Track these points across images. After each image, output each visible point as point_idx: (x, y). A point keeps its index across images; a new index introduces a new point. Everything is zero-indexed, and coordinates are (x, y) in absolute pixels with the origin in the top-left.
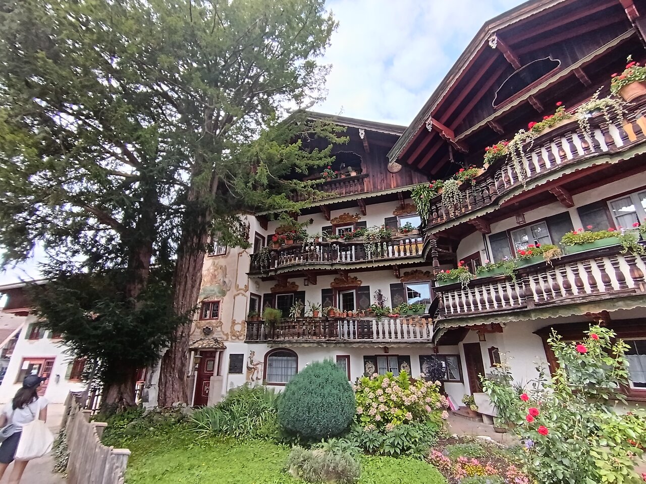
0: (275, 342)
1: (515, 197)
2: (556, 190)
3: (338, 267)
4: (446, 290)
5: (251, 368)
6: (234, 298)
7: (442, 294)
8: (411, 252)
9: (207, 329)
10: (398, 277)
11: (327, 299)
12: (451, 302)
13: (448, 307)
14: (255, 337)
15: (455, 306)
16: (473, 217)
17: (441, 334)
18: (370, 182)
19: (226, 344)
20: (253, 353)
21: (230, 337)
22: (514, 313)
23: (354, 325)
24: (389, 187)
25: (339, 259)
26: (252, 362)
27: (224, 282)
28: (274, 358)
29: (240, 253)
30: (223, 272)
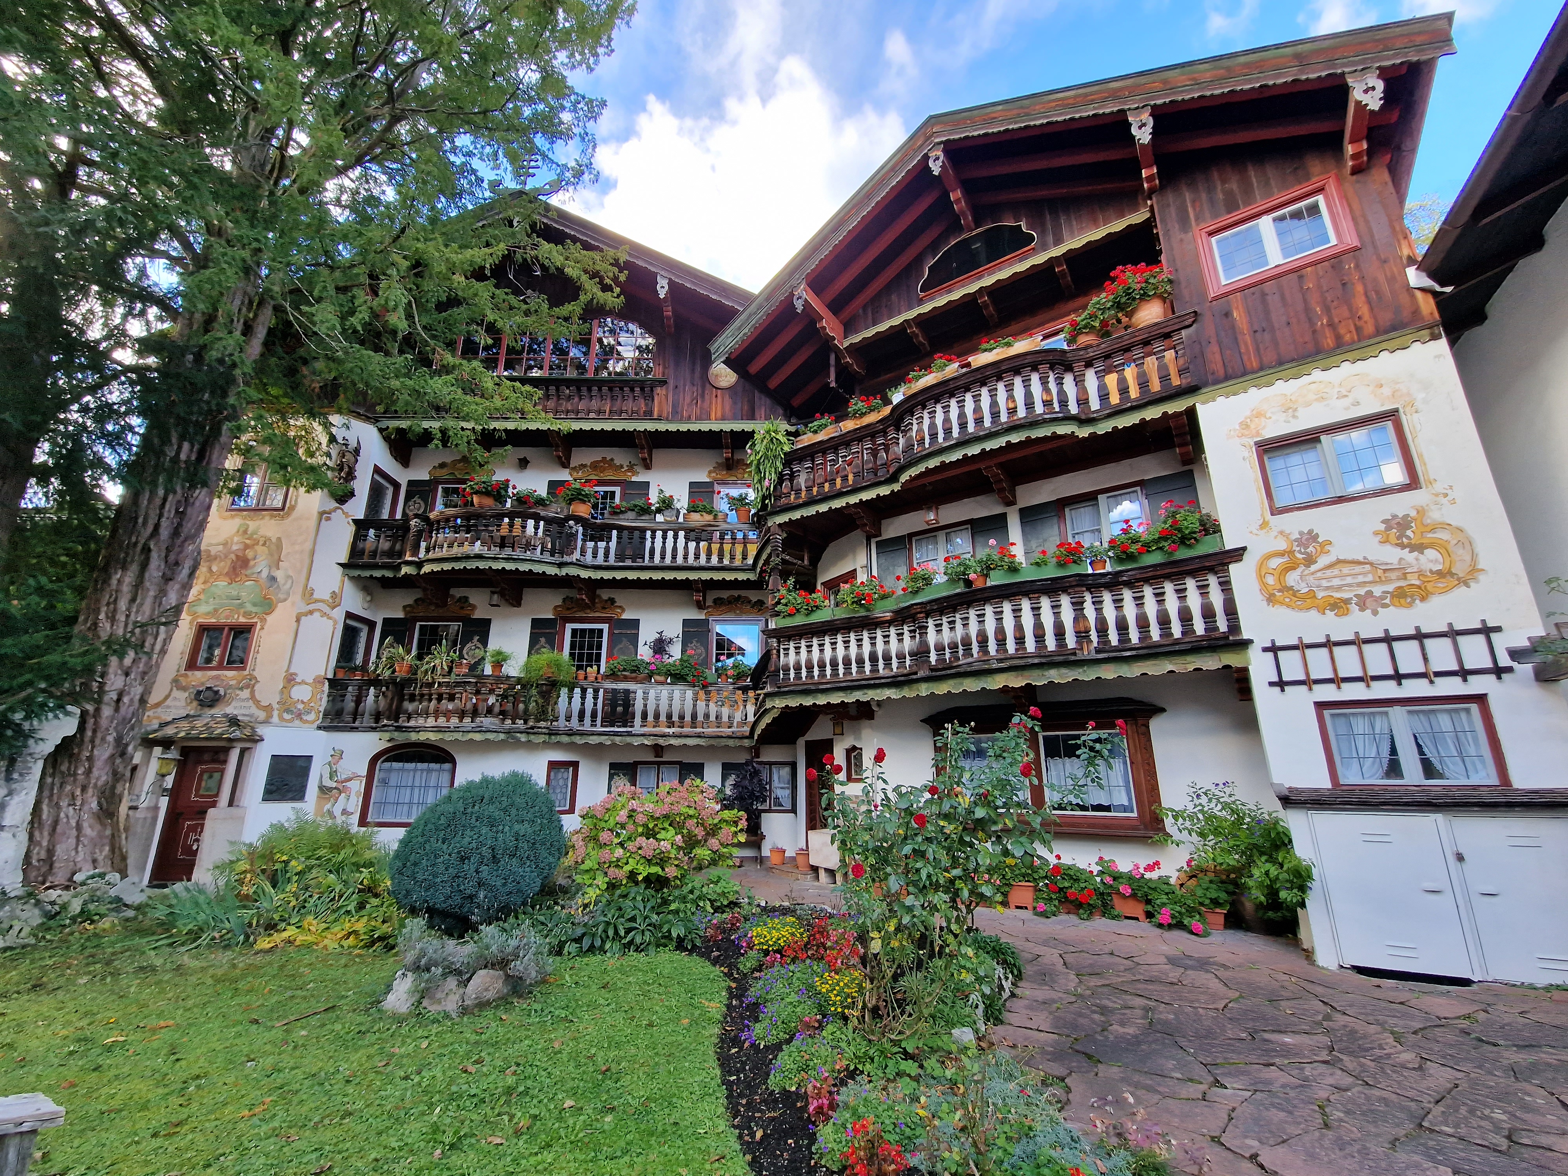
0: (399, 729)
1: (928, 472)
2: (993, 471)
3: (573, 571)
4: (785, 635)
5: (330, 789)
6: (298, 620)
7: (779, 642)
8: (732, 558)
9: (208, 694)
10: (700, 606)
11: (543, 640)
12: (792, 658)
13: (787, 669)
14: (349, 718)
15: (798, 668)
16: (853, 500)
17: (767, 720)
18: (667, 396)
19: (261, 730)
20: (338, 755)
21: (276, 713)
22: (895, 682)
23: (596, 698)
24: (705, 416)
25: (576, 555)
26: (333, 774)
27: (273, 579)
28: (396, 765)
29: (324, 512)
30: (271, 554)
